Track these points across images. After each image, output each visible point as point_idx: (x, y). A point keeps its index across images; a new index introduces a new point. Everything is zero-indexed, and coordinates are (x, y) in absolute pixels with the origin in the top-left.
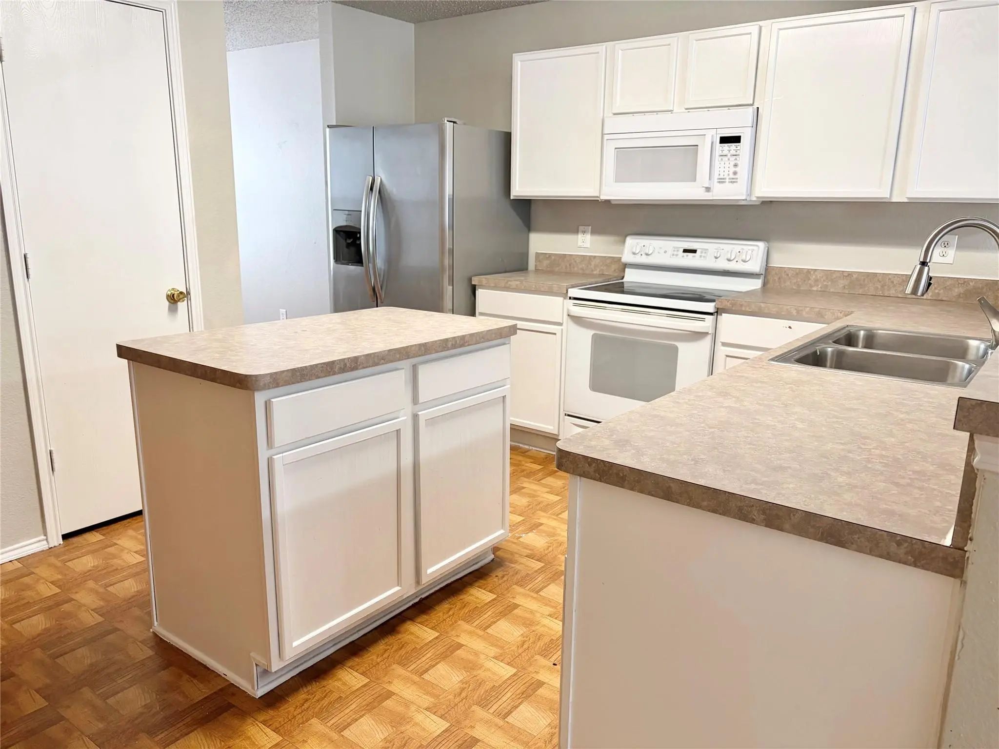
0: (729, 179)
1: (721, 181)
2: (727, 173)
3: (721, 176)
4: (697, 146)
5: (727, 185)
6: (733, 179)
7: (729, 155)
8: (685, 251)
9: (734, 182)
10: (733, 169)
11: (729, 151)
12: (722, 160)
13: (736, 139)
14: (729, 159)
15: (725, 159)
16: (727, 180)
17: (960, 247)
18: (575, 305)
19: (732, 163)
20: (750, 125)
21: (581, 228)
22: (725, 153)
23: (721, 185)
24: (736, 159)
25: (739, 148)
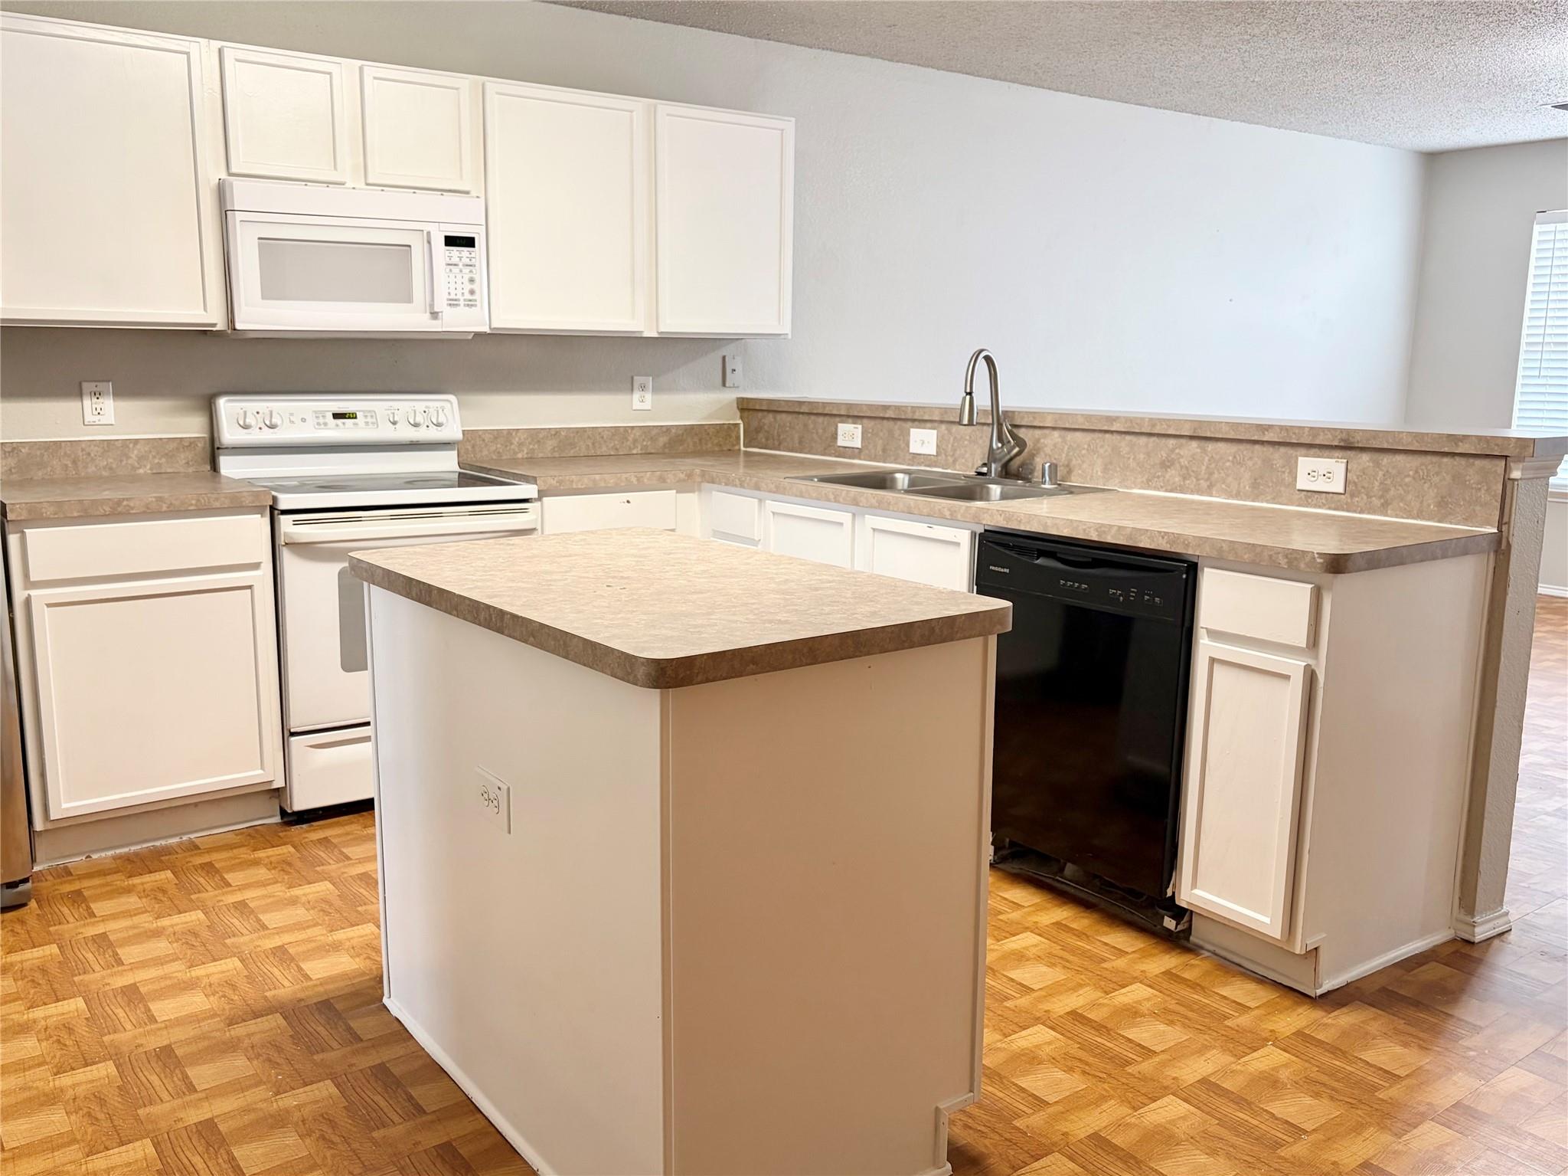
0: (465, 300)
1: (453, 303)
2: (459, 292)
3: (453, 296)
4: (410, 246)
5: (462, 310)
6: (470, 301)
7: (461, 266)
8: (336, 416)
9: (472, 305)
10: (468, 286)
11: (460, 258)
12: (451, 270)
13: (469, 242)
14: (461, 271)
15: (455, 270)
16: (462, 303)
17: (656, 390)
18: (296, 523)
19: (467, 277)
21: (87, 387)
22: (455, 260)
23: (453, 309)
24: (471, 271)
25: (473, 255)
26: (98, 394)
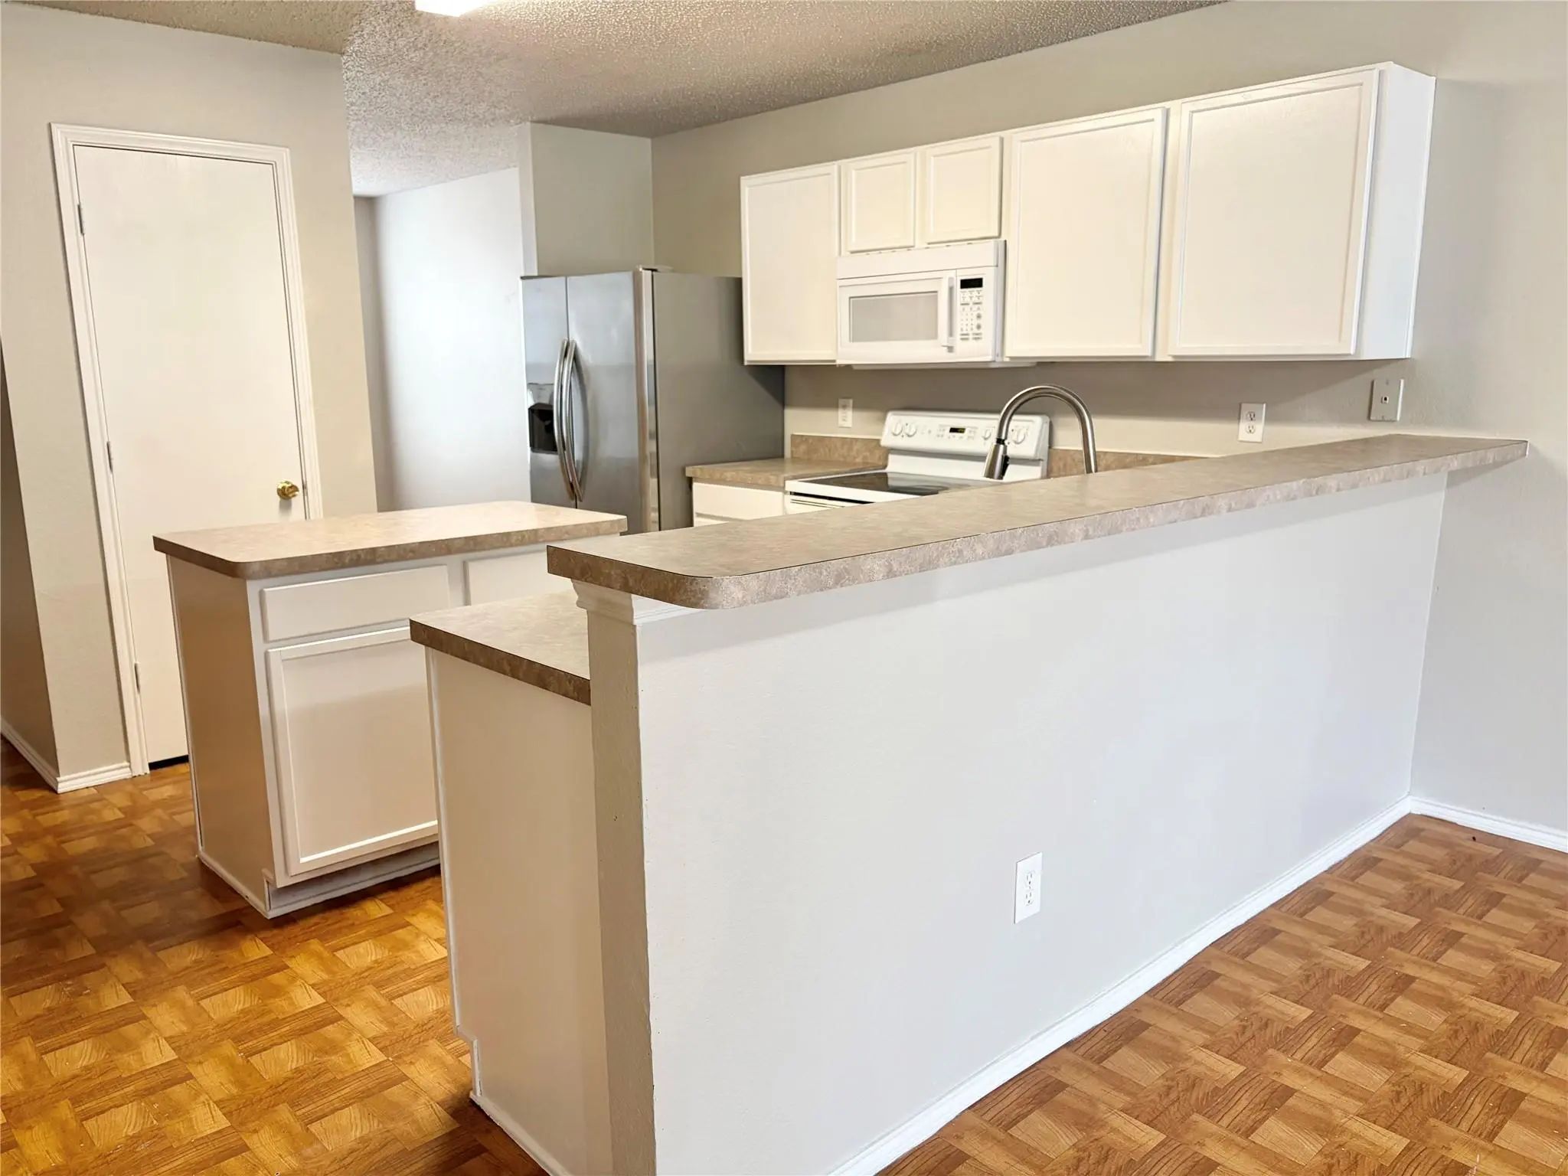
0: (974, 334)
1: (965, 337)
2: (969, 328)
3: (965, 332)
4: (936, 292)
5: (972, 343)
6: (977, 334)
7: (971, 304)
8: (953, 430)
9: (979, 338)
10: (976, 322)
11: (971, 298)
12: (964, 309)
13: (977, 283)
14: (971, 309)
15: (967, 308)
16: (971, 337)
17: (1270, 419)
18: (794, 502)
19: (975, 314)
20: (992, 262)
21: (841, 402)
22: (967, 300)
23: (965, 342)
24: (979, 309)
25: (981, 294)
26: (845, 407)
